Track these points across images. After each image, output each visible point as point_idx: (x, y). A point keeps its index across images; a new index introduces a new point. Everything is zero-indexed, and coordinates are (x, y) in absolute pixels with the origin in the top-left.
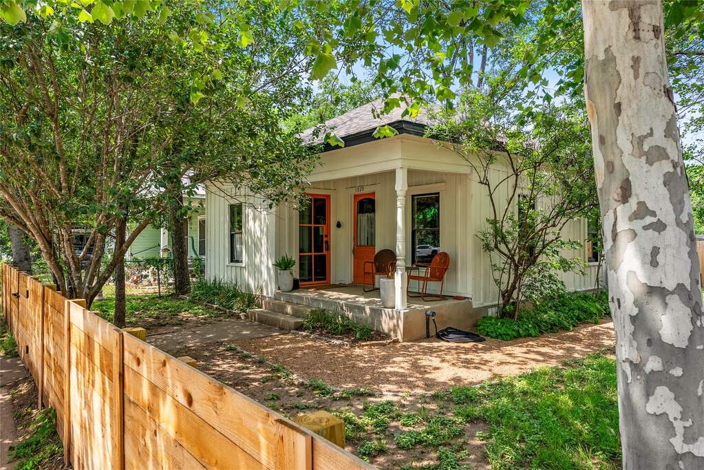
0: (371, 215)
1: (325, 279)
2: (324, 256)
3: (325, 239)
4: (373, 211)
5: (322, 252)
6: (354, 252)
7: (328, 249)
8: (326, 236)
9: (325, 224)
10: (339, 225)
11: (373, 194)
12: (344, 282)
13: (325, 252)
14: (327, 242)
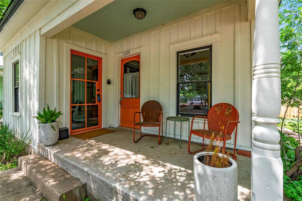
0: (137, 73)
1: (97, 125)
2: (97, 106)
3: (97, 93)
4: (138, 70)
5: (95, 102)
6: (121, 103)
7: (100, 101)
8: (98, 90)
9: (97, 80)
10: (109, 82)
11: (139, 56)
12: (113, 126)
13: (97, 103)
14: (99, 95)
